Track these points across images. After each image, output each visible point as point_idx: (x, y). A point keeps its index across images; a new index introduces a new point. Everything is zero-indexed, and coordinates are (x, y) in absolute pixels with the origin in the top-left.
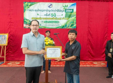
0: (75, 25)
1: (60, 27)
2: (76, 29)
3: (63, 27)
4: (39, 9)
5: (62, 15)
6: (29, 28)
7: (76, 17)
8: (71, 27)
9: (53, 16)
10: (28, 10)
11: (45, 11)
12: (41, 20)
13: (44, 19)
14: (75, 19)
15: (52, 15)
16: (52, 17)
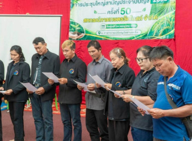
0: (172, 32)
1: (139, 35)
2: (174, 40)
3: (146, 35)
4: (98, 2)
5: (145, 10)
6: (77, 39)
7: (176, 12)
8: (162, 35)
9: (125, 14)
10: (78, 5)
11: (109, 3)
12: (102, 23)
13: (106, 20)
14: (174, 16)
15: (123, 12)
16: (123, 16)
